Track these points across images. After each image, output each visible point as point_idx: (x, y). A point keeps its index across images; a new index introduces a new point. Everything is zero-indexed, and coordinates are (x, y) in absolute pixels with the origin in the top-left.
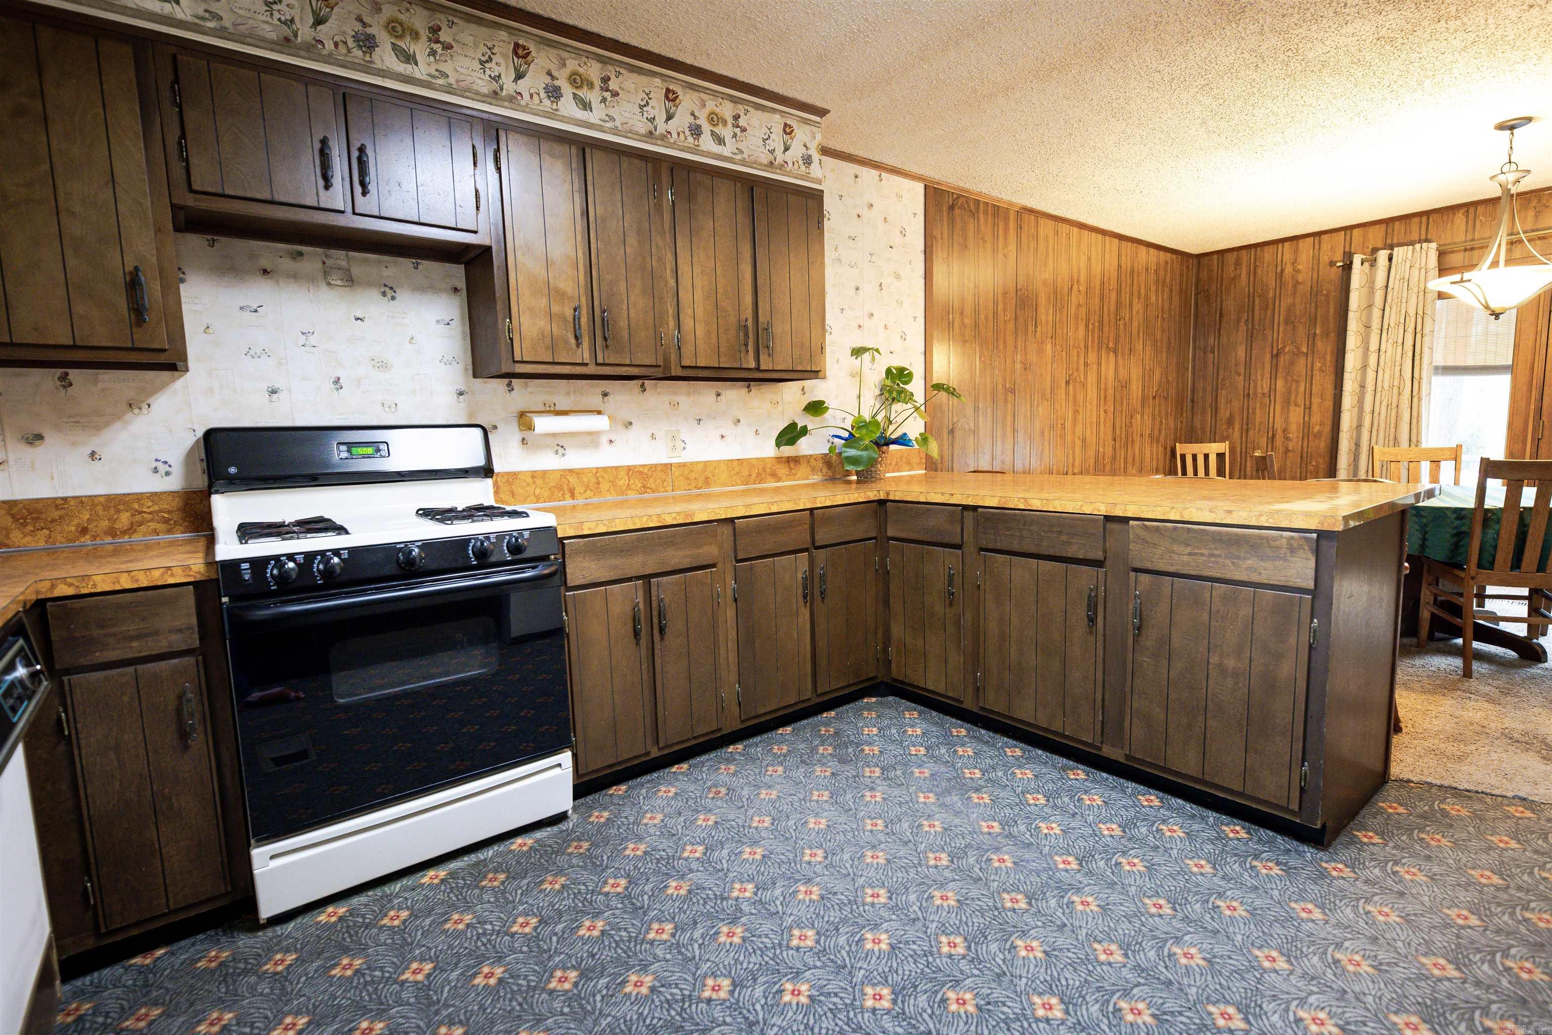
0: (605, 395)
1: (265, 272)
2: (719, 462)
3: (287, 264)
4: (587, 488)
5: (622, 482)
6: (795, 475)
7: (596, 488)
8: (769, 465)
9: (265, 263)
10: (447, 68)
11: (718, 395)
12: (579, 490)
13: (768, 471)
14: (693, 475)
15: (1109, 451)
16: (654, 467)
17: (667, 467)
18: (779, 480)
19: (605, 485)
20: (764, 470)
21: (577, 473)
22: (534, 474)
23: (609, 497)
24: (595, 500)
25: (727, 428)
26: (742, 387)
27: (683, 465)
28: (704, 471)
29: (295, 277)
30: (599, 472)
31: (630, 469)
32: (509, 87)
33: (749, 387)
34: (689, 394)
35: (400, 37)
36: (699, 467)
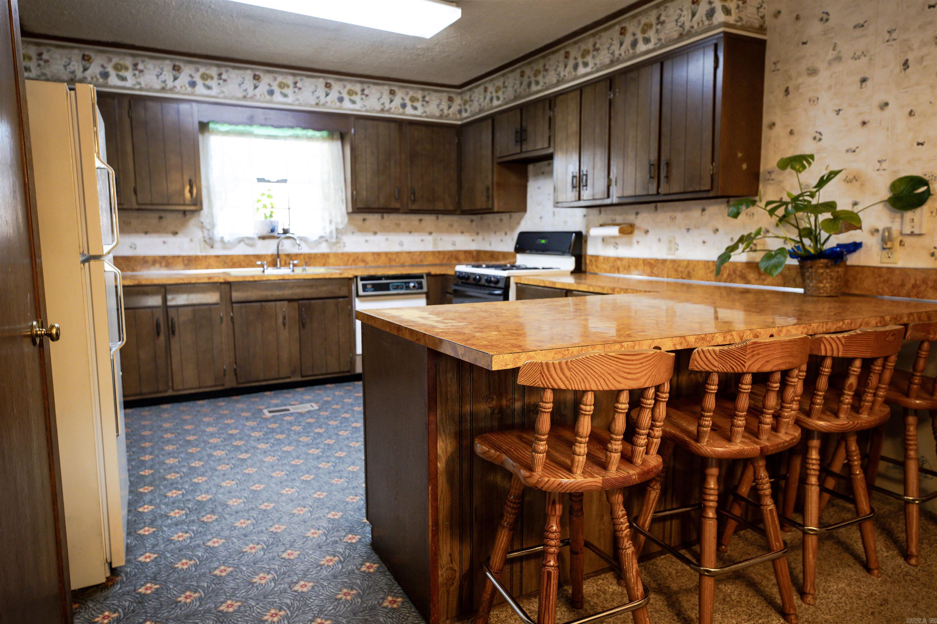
0: (637, 214)
2: (698, 262)
5: (641, 267)
6: (764, 280)
7: (629, 269)
8: (740, 268)
11: (703, 210)
12: (622, 269)
13: (738, 273)
14: (680, 269)
16: (657, 260)
17: (664, 261)
18: (748, 282)
19: (633, 268)
20: (734, 272)
21: (622, 259)
25: (708, 235)
26: (722, 203)
27: (673, 261)
28: (687, 266)
30: (630, 261)
31: (645, 259)
33: (728, 202)
34: (683, 211)
36: (685, 264)
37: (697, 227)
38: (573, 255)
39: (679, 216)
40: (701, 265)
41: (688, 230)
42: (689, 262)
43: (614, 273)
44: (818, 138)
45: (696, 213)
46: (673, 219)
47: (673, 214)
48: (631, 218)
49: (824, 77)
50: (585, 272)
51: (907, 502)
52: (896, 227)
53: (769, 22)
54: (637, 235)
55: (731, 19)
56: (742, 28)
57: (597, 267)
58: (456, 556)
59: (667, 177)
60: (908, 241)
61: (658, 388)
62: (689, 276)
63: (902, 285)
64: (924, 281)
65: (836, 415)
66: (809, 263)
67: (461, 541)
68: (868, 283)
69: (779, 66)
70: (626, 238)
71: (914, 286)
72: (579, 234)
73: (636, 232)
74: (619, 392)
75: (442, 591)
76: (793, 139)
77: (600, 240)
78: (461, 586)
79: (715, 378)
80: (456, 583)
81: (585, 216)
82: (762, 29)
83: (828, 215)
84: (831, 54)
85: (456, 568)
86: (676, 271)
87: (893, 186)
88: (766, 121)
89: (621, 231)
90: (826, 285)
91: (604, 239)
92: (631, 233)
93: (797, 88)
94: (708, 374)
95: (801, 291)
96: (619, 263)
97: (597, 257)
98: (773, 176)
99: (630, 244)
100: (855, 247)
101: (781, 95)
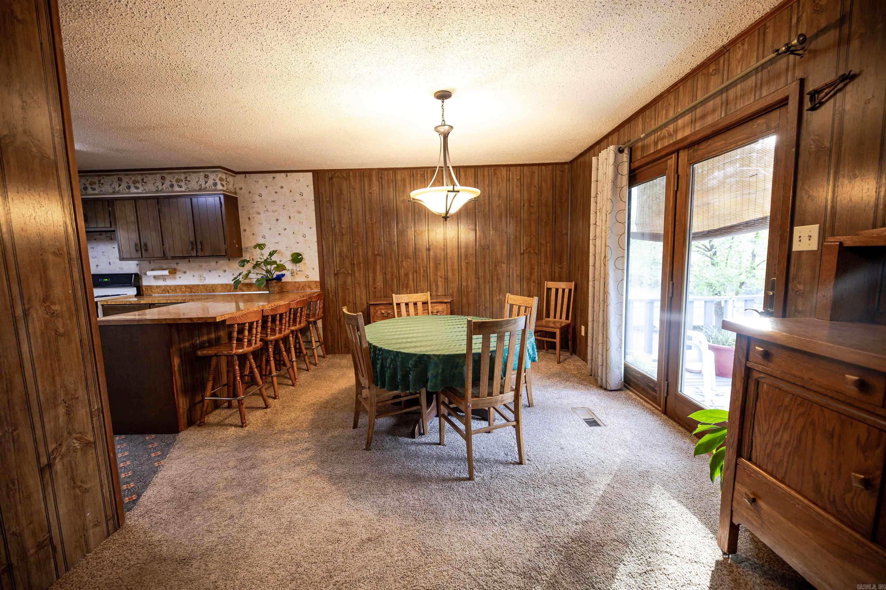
0: (177, 264)
1: (95, 239)
2: (217, 284)
3: (99, 237)
4: (173, 291)
5: (184, 289)
7: (176, 291)
9: (94, 237)
10: (103, 189)
11: (217, 262)
12: (170, 291)
13: (238, 288)
15: (472, 284)
16: (194, 286)
17: (199, 286)
18: (242, 291)
19: (178, 290)
21: (170, 286)
22: (157, 286)
23: (180, 294)
24: (176, 294)
25: (221, 273)
26: (226, 260)
27: (204, 285)
29: (100, 240)
30: (176, 287)
31: (185, 286)
32: (117, 189)
34: (206, 263)
35: (92, 185)
36: (210, 286)
37: (215, 269)
38: (135, 286)
39: (204, 265)
40: (219, 286)
41: (210, 271)
42: (213, 285)
43: (166, 293)
44: (264, 237)
45: (213, 264)
46: (201, 266)
47: (200, 264)
48: (174, 266)
49: (263, 216)
50: (143, 295)
51: (313, 349)
52: (294, 268)
53: (238, 191)
54: (178, 275)
55: (225, 189)
56: (229, 192)
57: (152, 292)
58: (185, 403)
59: (202, 249)
60: (298, 272)
61: (257, 322)
62: (213, 291)
63: (299, 287)
64: (305, 285)
65: (296, 325)
66: (270, 282)
67: (186, 397)
68: (289, 287)
69: (244, 208)
70: (172, 276)
71: (303, 287)
72: (136, 275)
73: (178, 273)
74: (254, 322)
75: (182, 417)
76: (254, 236)
77: (152, 278)
78: (187, 415)
79: (270, 317)
80: (186, 414)
81: (137, 265)
82: (235, 193)
83: (275, 266)
84: (265, 209)
85: (185, 407)
86: (206, 289)
87: (292, 255)
88: (242, 228)
89: (170, 272)
90: (276, 289)
91: (155, 277)
92: (175, 273)
93: (253, 218)
94: (268, 316)
95: (268, 292)
96: (168, 288)
97: (151, 287)
98: (248, 250)
99: (175, 278)
100: (283, 275)
101: (247, 220)
